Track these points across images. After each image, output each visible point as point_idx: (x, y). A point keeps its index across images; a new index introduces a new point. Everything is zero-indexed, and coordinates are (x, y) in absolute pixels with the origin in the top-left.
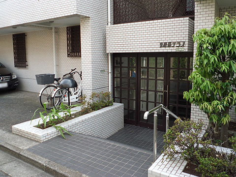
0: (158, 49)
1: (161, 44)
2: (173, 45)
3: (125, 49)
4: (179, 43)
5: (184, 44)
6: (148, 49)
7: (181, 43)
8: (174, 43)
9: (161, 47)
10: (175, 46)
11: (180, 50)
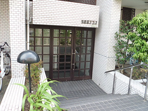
0: (80, 24)
1: (82, 21)
2: (90, 23)
3: (56, 22)
4: (94, 21)
5: (96, 23)
6: (73, 24)
7: (95, 22)
8: (91, 21)
9: (82, 23)
10: (91, 23)
11: (94, 26)
